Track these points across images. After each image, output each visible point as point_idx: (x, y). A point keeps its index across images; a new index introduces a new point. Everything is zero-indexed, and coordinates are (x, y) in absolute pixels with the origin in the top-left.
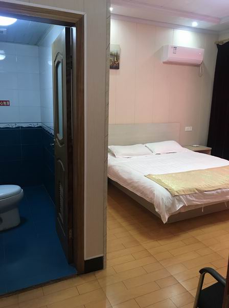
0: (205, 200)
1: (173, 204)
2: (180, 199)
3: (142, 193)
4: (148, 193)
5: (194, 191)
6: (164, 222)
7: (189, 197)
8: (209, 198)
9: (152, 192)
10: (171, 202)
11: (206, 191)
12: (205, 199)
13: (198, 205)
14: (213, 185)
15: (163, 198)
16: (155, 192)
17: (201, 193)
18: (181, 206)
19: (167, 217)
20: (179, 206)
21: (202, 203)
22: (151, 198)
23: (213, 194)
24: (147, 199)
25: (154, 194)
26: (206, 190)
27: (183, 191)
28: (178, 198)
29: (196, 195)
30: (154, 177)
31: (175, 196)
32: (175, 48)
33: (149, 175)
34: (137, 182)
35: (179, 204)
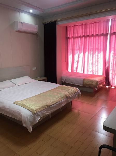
0: (51, 111)
1: (34, 119)
2: (38, 114)
3: (13, 115)
4: (17, 115)
5: (45, 107)
6: (30, 132)
7: (43, 112)
8: (53, 109)
9: (20, 114)
11: (51, 105)
13: (48, 114)
14: (54, 101)
15: (27, 117)
16: (22, 114)
17: (49, 107)
18: (39, 118)
19: (31, 128)
21: (50, 113)
22: (20, 118)
24: (17, 119)
25: (21, 115)
27: (39, 109)
28: (37, 114)
29: (46, 109)
30: (19, 102)
32: (22, 23)
33: (16, 102)
34: (8, 109)
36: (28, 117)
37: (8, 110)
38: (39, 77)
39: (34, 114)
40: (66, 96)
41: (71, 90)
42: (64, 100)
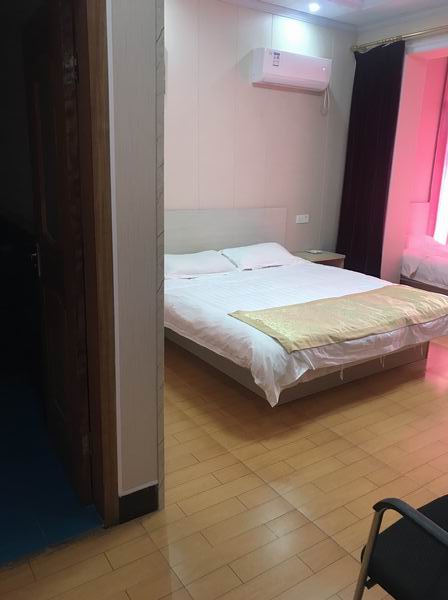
0: (346, 357)
1: (289, 369)
2: (301, 355)
3: (226, 348)
4: (238, 348)
5: (327, 341)
6: (273, 404)
7: (317, 353)
8: (353, 353)
9: (246, 346)
10: (285, 364)
11: (348, 340)
12: (345, 355)
13: (333, 367)
14: (360, 328)
15: (268, 359)
16: (253, 347)
17: (339, 343)
18: (304, 371)
20: (300, 372)
21: (342, 363)
22: (245, 358)
23: (361, 346)
24: (236, 361)
25: (251, 349)
26: (349, 337)
27: (307, 341)
28: (297, 355)
29: (331, 348)
30: (247, 315)
31: (293, 353)
32: (277, 54)
33: (237, 312)
34: (213, 328)
35: (301, 366)
36: (272, 361)
37: (212, 333)
38: (315, 252)
39: (290, 352)
40: (408, 321)
41: (432, 304)
42: (399, 332)
